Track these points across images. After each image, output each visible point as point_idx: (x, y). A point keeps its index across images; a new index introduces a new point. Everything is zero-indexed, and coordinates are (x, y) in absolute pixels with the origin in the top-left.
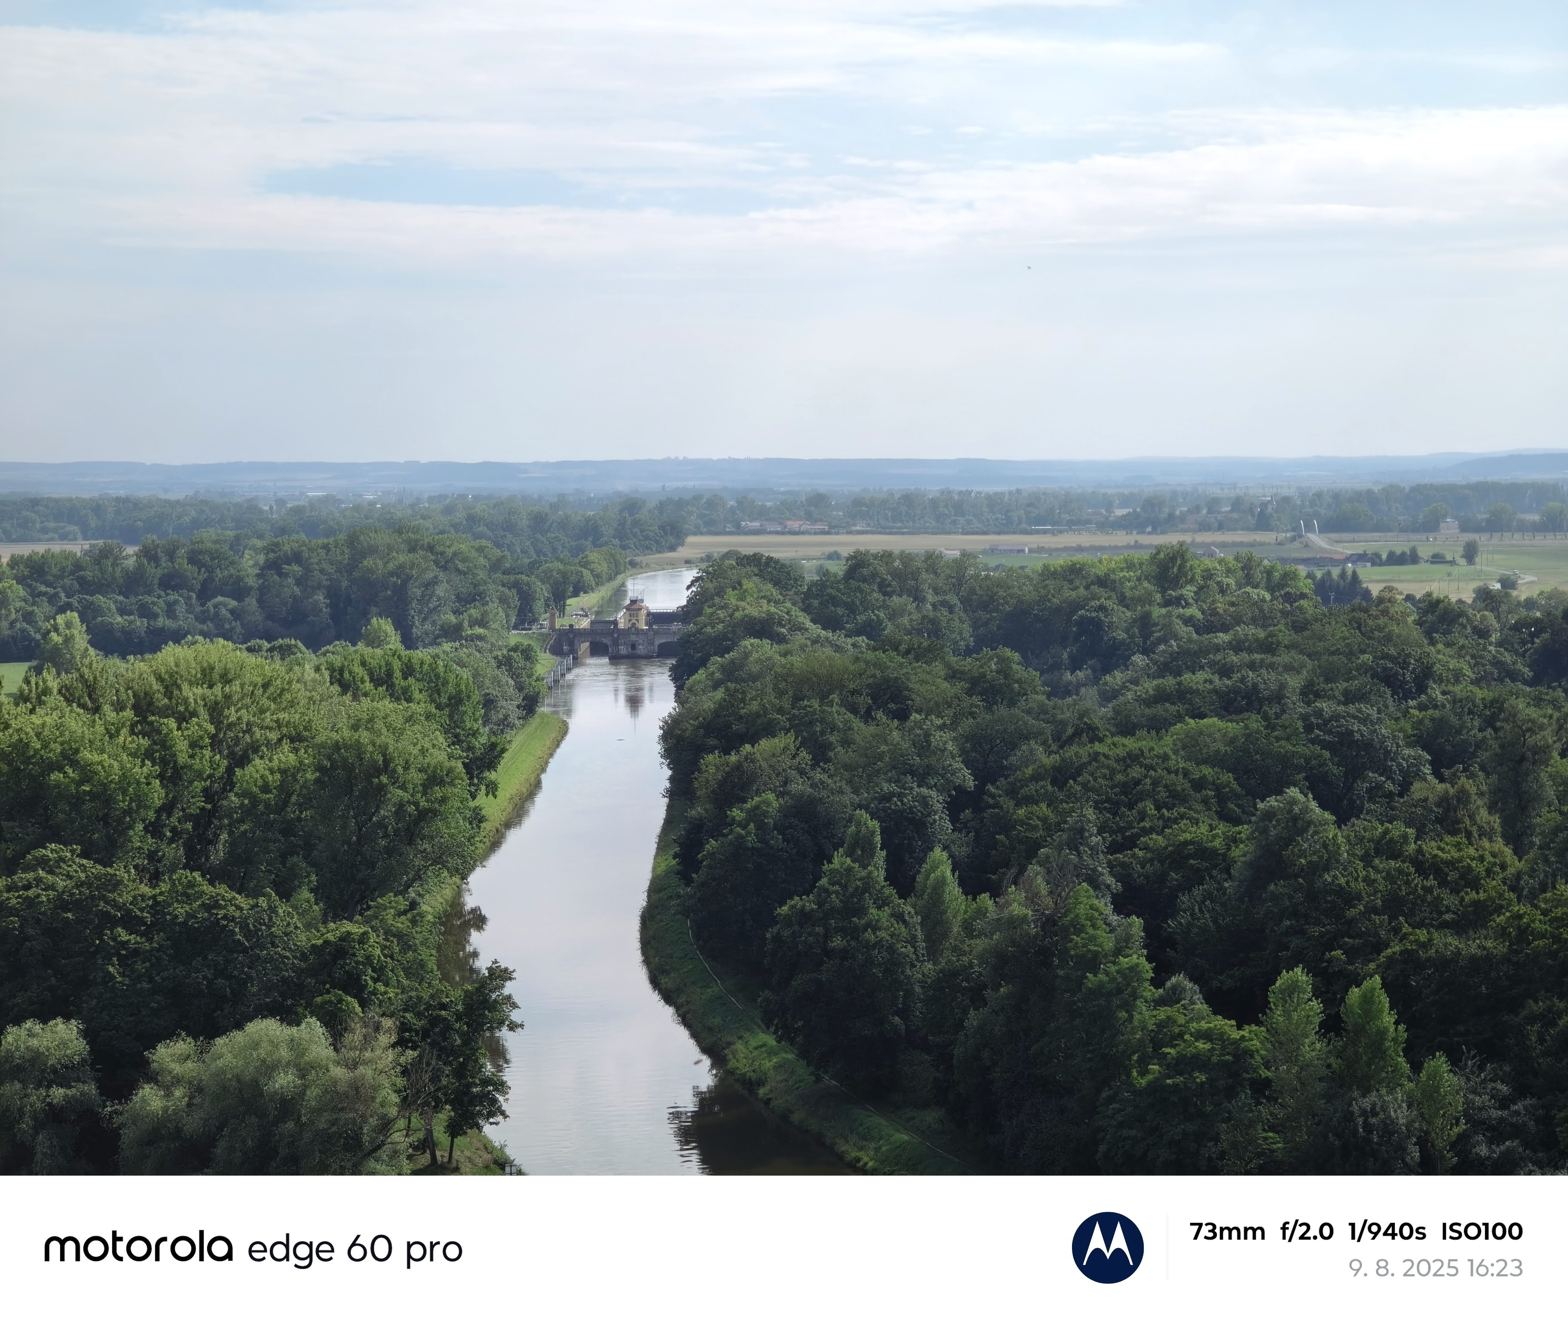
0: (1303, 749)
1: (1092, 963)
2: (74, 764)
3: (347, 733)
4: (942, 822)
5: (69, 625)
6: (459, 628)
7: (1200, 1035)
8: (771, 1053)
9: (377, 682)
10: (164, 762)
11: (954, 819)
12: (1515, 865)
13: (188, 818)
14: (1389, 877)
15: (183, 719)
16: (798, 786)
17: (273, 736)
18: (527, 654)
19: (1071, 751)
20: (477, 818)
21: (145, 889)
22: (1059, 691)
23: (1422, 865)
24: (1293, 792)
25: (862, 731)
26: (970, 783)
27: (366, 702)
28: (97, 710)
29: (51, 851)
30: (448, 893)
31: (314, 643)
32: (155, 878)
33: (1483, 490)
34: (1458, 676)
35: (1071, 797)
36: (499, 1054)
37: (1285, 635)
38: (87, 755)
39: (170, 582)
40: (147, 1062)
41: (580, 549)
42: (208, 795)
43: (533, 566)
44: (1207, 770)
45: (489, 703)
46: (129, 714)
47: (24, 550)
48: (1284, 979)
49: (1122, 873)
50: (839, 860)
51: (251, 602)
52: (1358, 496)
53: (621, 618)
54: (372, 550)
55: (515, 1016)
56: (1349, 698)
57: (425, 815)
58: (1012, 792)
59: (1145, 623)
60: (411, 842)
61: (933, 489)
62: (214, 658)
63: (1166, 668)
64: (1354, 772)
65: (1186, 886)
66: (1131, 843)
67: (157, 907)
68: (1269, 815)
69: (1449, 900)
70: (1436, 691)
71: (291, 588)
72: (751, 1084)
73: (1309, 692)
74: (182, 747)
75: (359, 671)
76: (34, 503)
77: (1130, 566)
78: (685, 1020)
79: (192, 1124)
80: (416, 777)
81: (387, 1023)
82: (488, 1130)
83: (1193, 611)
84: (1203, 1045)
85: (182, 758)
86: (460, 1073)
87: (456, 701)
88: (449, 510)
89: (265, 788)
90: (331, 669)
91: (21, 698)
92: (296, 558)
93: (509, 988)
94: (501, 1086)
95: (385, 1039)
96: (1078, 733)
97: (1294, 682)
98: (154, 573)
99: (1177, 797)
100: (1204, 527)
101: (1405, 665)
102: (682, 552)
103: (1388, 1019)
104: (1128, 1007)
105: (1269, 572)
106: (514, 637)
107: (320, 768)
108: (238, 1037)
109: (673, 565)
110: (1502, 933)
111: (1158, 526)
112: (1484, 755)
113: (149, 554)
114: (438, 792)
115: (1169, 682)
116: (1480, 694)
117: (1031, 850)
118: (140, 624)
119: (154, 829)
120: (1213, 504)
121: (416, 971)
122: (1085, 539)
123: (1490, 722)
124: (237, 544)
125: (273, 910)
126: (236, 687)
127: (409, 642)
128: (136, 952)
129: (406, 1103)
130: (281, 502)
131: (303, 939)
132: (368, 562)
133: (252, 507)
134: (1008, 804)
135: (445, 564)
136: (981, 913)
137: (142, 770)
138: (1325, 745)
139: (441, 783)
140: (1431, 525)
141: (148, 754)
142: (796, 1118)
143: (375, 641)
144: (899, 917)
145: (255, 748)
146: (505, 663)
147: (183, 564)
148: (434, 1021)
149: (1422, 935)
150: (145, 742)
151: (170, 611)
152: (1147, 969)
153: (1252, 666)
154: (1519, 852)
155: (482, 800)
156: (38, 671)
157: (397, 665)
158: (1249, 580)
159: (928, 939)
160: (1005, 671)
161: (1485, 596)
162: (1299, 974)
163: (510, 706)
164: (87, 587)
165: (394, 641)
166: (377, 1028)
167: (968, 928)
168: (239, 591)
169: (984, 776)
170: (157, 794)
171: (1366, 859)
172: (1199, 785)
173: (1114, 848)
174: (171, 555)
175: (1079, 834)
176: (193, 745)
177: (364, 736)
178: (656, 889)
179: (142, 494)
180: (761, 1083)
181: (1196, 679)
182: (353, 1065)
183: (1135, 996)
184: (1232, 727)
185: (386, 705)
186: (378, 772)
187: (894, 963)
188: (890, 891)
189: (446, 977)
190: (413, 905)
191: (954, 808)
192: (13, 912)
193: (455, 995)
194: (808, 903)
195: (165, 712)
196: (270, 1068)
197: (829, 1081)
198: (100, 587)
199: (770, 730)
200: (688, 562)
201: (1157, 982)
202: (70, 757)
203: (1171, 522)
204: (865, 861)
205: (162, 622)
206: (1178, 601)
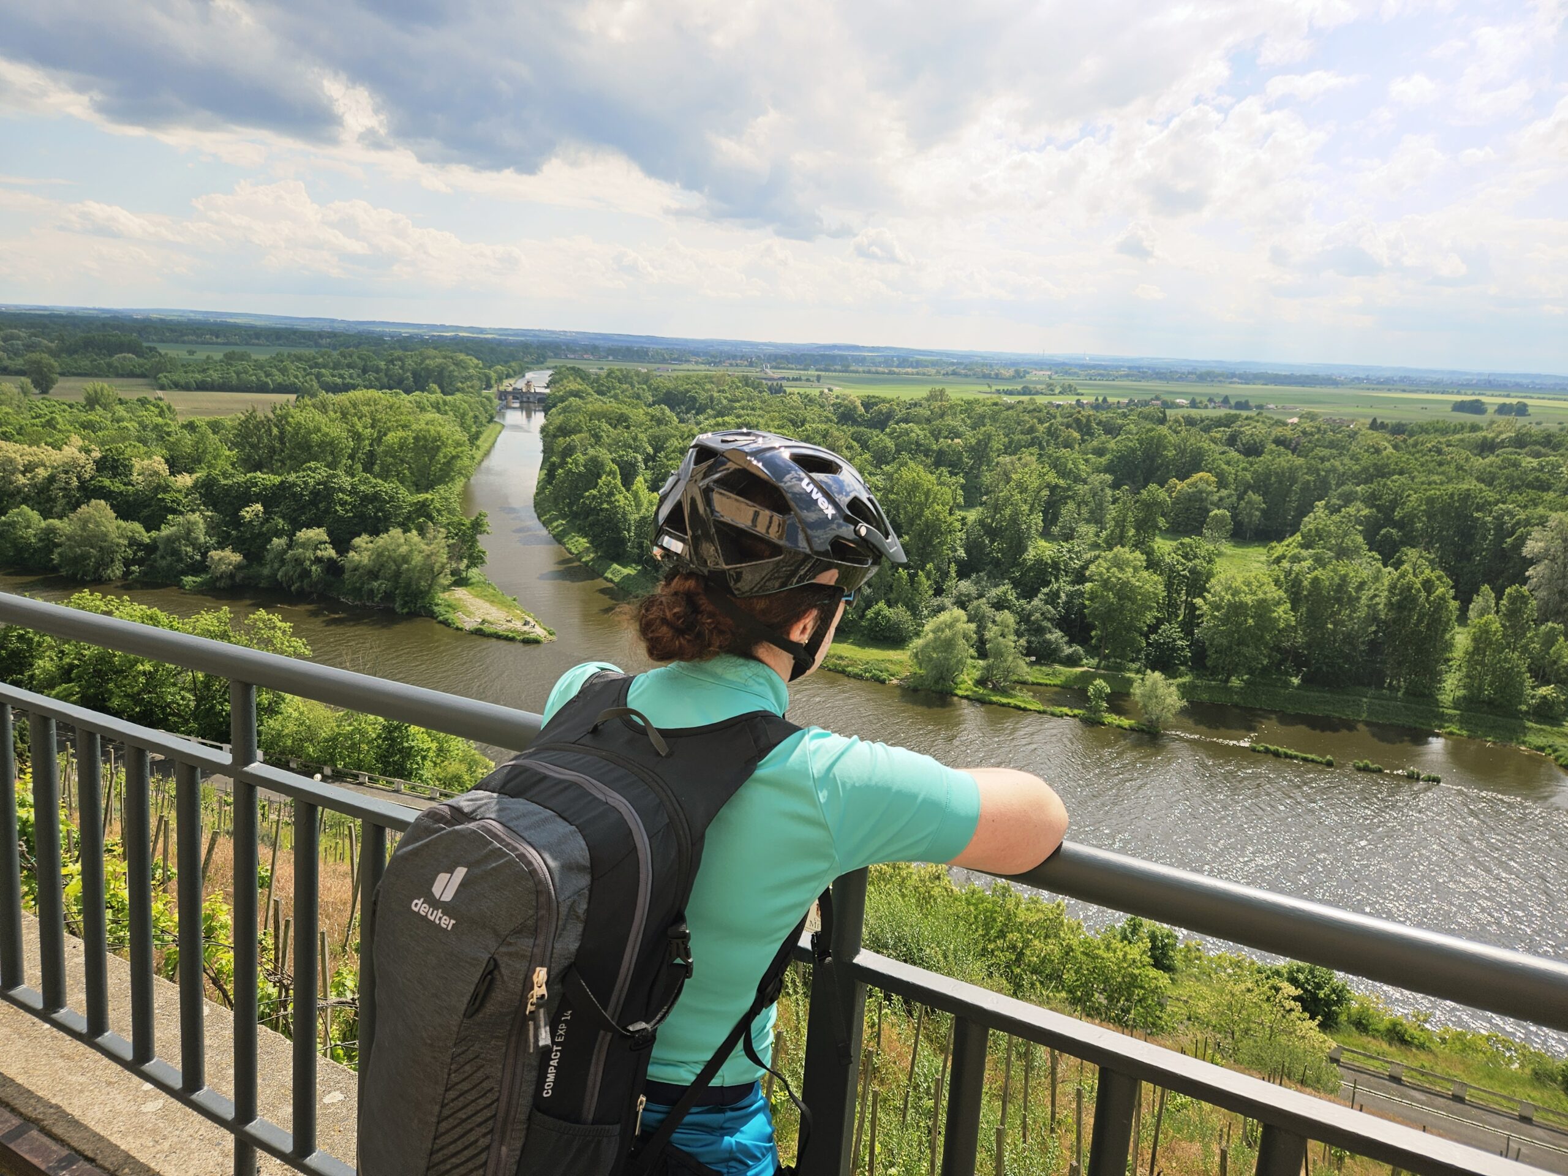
2: (320, 432)
3: (423, 426)
4: (641, 465)
5: (311, 380)
6: (463, 389)
9: (433, 407)
10: (352, 433)
11: (646, 465)
13: (364, 454)
15: (360, 418)
16: (591, 452)
17: (396, 426)
18: (489, 400)
20: (472, 458)
21: (348, 479)
22: (681, 421)
25: (613, 432)
26: (651, 452)
27: (430, 415)
28: (327, 413)
29: (312, 464)
31: (408, 392)
32: (352, 476)
36: (482, 542)
37: (758, 404)
38: (323, 429)
39: (351, 366)
40: (353, 543)
42: (371, 445)
45: (476, 417)
46: (338, 414)
50: (605, 478)
51: (382, 374)
53: (524, 388)
55: (488, 529)
57: (454, 457)
58: (666, 457)
59: (712, 398)
60: (449, 467)
62: (370, 396)
67: (354, 486)
70: (807, 426)
74: (360, 427)
75: (425, 403)
76: (295, 332)
77: (706, 378)
78: (550, 532)
80: (451, 443)
81: (443, 530)
83: (728, 395)
85: (360, 432)
86: (470, 548)
87: (463, 416)
89: (393, 445)
90: (415, 402)
91: (296, 407)
93: (486, 520)
94: (485, 553)
95: (442, 536)
101: (797, 416)
102: (548, 364)
105: (753, 382)
106: (484, 393)
107: (414, 439)
108: (386, 535)
109: (542, 369)
114: (459, 449)
115: (720, 420)
118: (340, 381)
119: (351, 457)
121: (451, 512)
122: (692, 367)
125: (397, 488)
126: (379, 407)
128: (347, 502)
129: (450, 558)
131: (409, 500)
132: (427, 362)
134: (665, 460)
137: (345, 436)
139: (461, 446)
141: (347, 430)
143: (431, 393)
144: (626, 498)
145: (388, 429)
146: (481, 402)
148: (460, 530)
150: (345, 425)
151: (351, 377)
155: (474, 451)
156: (302, 397)
157: (440, 401)
163: (483, 419)
165: (439, 393)
166: (439, 532)
168: (377, 370)
169: (657, 450)
170: (351, 444)
177: (430, 427)
182: (430, 545)
185: (437, 415)
186: (436, 441)
187: (624, 514)
188: (623, 489)
189: (464, 515)
190: (451, 488)
191: (646, 461)
192: (298, 486)
193: (467, 521)
194: (594, 492)
195: (353, 415)
196: (397, 548)
197: (601, 553)
199: (580, 431)
200: (548, 368)
202: (317, 429)
204: (614, 478)
205: (348, 380)
206: (724, 391)
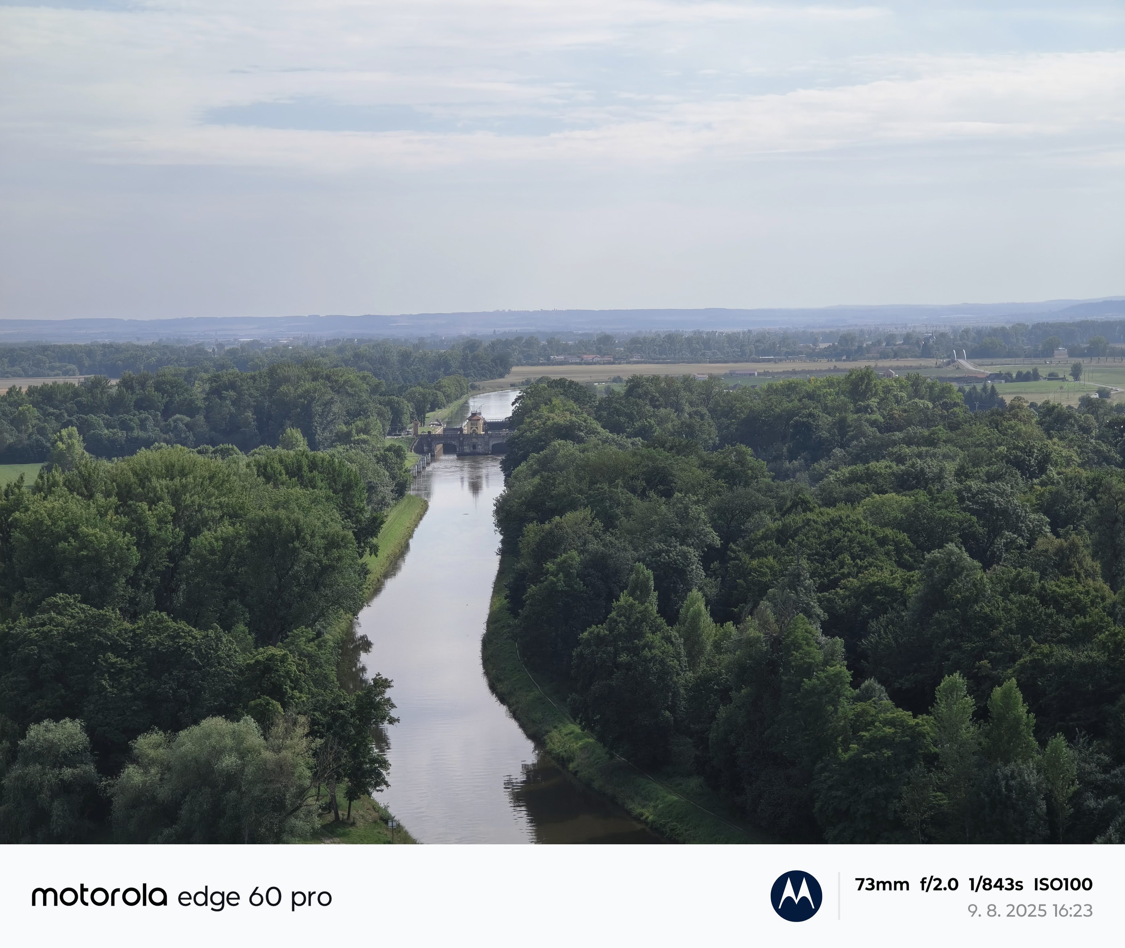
0: (957, 515)
1: (807, 671)
2: (76, 536)
3: (269, 511)
4: (697, 569)
5: (70, 436)
6: (349, 434)
7: (887, 723)
8: (578, 738)
9: (291, 474)
10: (139, 534)
11: (706, 569)
12: (1112, 597)
13: (157, 573)
14: (1021, 607)
15: (152, 502)
16: (594, 546)
17: (217, 514)
18: (398, 452)
19: (789, 519)
20: (364, 571)
21: (127, 625)
22: (780, 475)
23: (1044, 598)
24: (951, 546)
25: (639, 505)
26: (718, 542)
27: (283, 489)
28: (91, 496)
29: (59, 598)
30: (344, 625)
31: (245, 448)
32: (133, 617)
33: (1085, 326)
34: (1069, 461)
35: (790, 551)
36: (382, 741)
38: (84, 529)
39: (142, 405)
40: (130, 749)
41: (435, 377)
42: (171, 556)
43: (401, 391)
44: (888, 531)
45: (371, 488)
46: (114, 499)
47: (38, 382)
48: (946, 681)
49: (828, 606)
50: (624, 599)
51: (200, 418)
52: (995, 332)
53: (465, 426)
54: (286, 380)
55: (393, 713)
56: (991, 478)
57: (325, 570)
58: (748, 549)
59: (842, 425)
60: (317, 589)
61: (688, 331)
62: (174, 459)
63: (857, 458)
64: (995, 532)
65: (875, 615)
66: (834, 584)
67: (135, 637)
68: (933, 563)
69: (1065, 623)
70: (1053, 472)
71: (229, 408)
72: (564, 761)
73: (961, 474)
74: (152, 521)
75: (277, 466)
76: (44, 349)
77: (831, 384)
78: (515, 715)
79: (163, 793)
80: (319, 542)
81: (302, 719)
82: (375, 795)
83: (877, 416)
84: (889, 730)
85: (152, 531)
86: (355, 754)
87: (348, 487)
88: (341, 350)
89: (212, 552)
90: (258, 465)
91: (37, 489)
92: (232, 386)
93: (389, 693)
94: (384, 764)
95: (300, 731)
96: (795, 505)
97: (951, 467)
98: (131, 398)
99: (867, 551)
100: (884, 356)
101: (1030, 454)
102: (509, 379)
103: (1022, 709)
104: (834, 702)
105: (931, 388)
106: (389, 441)
107: (251, 537)
108: (195, 730)
109: (502, 387)
110: (1103, 646)
111: (850, 356)
112: (1087, 518)
113: (126, 384)
114: (335, 553)
115: (860, 468)
116: (1085, 474)
117: (762, 590)
118: (121, 435)
119: (133, 582)
120: (890, 338)
121: (322, 681)
122: (798, 366)
123: (1092, 494)
124: (189, 377)
125: (219, 639)
126: (190, 479)
127: (313, 445)
128: (121, 670)
129: (316, 777)
130: (221, 346)
131: (240, 659)
132: (283, 388)
133: (200, 350)
134: (745, 557)
135: (339, 388)
136: (727, 636)
137: (123, 540)
138: (973, 512)
139: (338, 547)
140: (1048, 352)
141: (127, 529)
142: (596, 785)
143: (289, 445)
144: (668, 639)
145: (205, 522)
146: (382, 459)
147: (151, 390)
148: (335, 717)
149: (1045, 648)
150: (125, 519)
151: (143, 426)
152: (847, 675)
153: (919, 456)
154: (1114, 588)
155: (367, 559)
156: (49, 469)
157: (305, 462)
158: (916, 393)
159: (689, 654)
160: (741, 461)
161: (1087, 403)
162: (957, 677)
163: (387, 491)
164: (82, 408)
165: (302, 445)
166: (295, 723)
167: (717, 646)
168: (191, 410)
169: (727, 537)
170: (135, 556)
171: (1005, 594)
172: (883, 542)
173: (822, 588)
174: (143, 385)
175: (796, 577)
176: (160, 521)
177: (282, 513)
178: (493, 621)
179: (121, 341)
180: (571, 760)
181: (879, 466)
182: (278, 750)
183: (839, 695)
184: (906, 500)
185: (298, 490)
186: (293, 539)
187: (665, 673)
188: (661, 621)
189: (343, 686)
190: (319, 634)
191: (706, 560)
192: (32, 642)
193: (350, 699)
194: (602, 630)
195: (140, 498)
196: (218, 752)
197: (620, 759)
198: (92, 409)
199: (573, 506)
200: (513, 386)
201: (855, 685)
202: (73, 530)
203: (860, 353)
204: (642, 599)
205: (137, 433)
206: (866, 409)
